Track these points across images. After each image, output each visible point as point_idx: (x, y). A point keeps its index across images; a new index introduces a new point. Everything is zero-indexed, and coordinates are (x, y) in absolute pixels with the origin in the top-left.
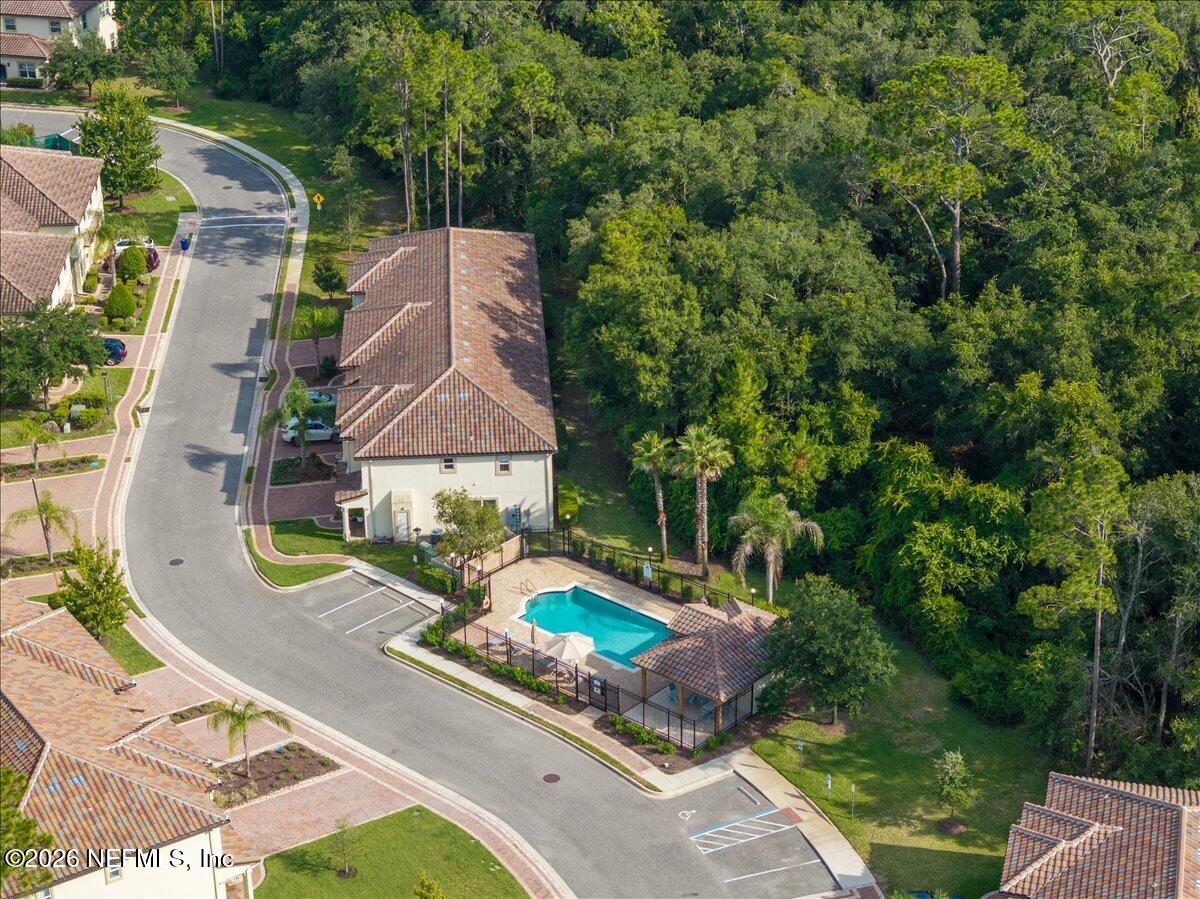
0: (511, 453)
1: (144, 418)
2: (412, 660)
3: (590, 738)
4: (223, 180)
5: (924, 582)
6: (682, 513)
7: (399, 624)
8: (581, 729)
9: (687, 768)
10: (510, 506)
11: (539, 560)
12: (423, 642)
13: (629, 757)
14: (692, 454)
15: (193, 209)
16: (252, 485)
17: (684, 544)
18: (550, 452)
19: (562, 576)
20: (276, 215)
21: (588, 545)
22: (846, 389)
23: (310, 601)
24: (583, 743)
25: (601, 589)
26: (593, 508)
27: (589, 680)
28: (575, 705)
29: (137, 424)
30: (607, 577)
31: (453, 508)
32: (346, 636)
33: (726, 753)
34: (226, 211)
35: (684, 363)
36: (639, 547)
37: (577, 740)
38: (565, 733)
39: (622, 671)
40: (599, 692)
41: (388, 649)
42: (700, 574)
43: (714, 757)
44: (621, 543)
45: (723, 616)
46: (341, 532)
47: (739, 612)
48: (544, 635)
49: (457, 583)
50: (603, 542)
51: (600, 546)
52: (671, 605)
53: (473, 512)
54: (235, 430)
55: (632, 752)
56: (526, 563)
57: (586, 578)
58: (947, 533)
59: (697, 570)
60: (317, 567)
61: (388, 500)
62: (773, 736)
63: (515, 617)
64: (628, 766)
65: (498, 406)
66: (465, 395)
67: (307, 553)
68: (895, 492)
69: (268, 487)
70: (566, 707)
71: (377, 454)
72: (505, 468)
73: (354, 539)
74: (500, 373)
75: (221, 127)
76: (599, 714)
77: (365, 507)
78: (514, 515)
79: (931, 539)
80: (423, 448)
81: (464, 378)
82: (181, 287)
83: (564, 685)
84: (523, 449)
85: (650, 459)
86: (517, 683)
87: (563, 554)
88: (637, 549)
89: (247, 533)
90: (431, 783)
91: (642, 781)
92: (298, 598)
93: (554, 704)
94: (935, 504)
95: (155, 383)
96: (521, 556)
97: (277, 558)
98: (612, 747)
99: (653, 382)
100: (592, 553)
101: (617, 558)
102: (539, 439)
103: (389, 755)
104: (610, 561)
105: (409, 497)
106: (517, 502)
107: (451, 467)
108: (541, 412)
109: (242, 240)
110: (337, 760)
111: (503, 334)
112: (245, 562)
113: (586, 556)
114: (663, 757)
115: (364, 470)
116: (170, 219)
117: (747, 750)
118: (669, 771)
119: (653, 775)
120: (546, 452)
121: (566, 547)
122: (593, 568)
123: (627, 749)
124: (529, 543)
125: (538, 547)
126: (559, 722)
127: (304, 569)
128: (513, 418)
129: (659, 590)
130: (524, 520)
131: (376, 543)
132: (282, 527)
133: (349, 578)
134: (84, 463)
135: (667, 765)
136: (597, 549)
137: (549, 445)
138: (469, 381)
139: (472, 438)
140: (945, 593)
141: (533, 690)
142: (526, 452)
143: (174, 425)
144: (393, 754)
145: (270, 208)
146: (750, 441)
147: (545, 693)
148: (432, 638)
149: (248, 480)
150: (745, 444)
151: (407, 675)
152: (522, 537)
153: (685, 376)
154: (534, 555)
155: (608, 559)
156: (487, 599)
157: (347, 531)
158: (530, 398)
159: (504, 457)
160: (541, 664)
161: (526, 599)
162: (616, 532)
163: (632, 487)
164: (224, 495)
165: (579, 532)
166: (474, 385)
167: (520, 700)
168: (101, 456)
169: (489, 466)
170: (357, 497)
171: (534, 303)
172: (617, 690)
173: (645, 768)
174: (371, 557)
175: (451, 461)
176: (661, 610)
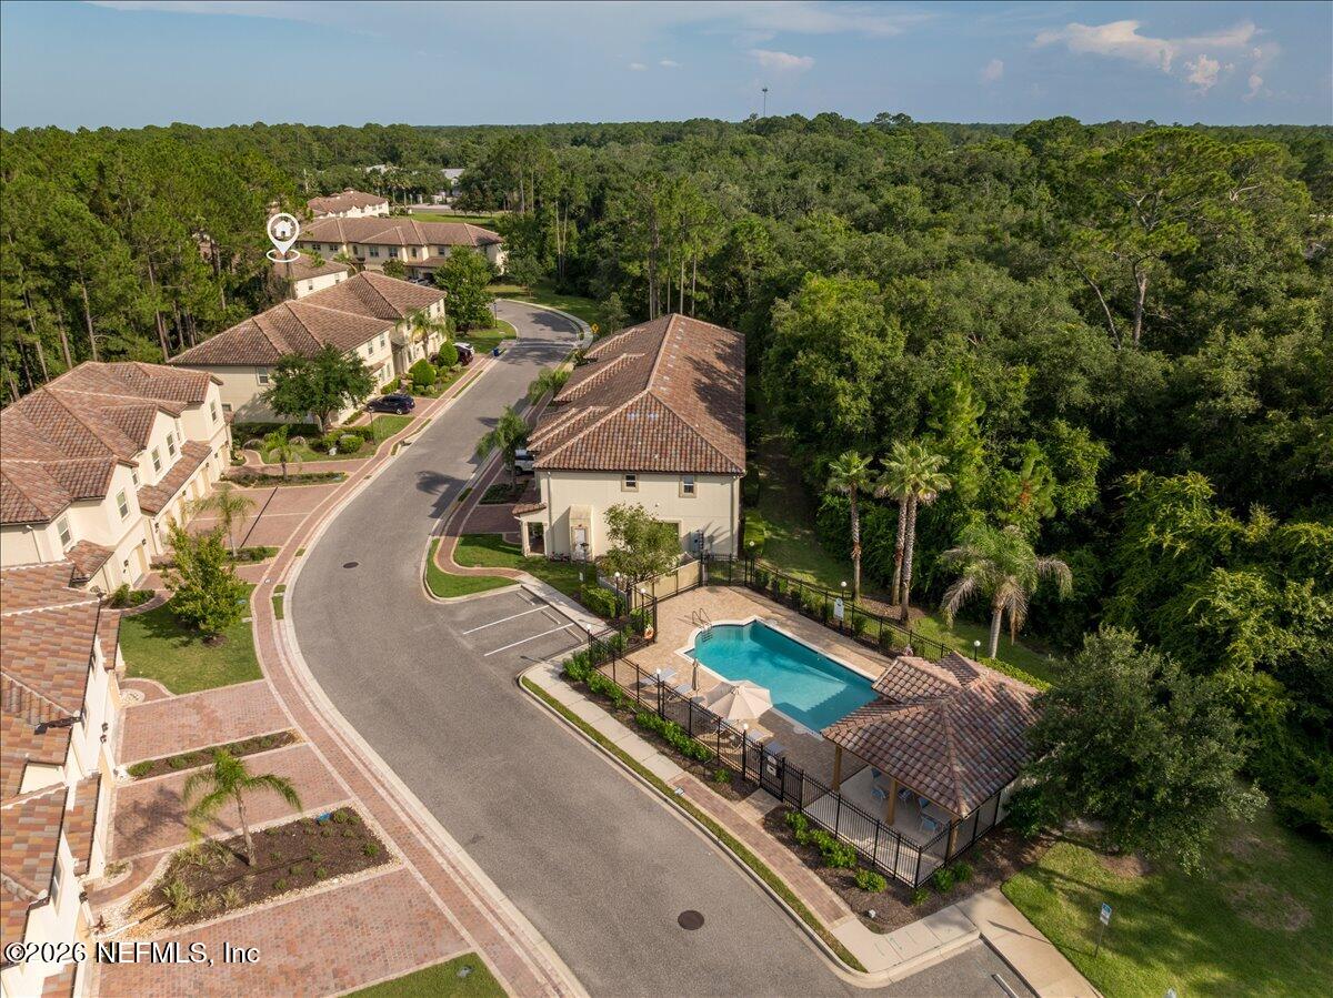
0: (696, 473)
1: (401, 450)
2: (546, 697)
3: (756, 845)
4: (541, 326)
5: (1234, 651)
6: (877, 549)
7: (548, 648)
8: (743, 827)
9: (905, 922)
10: (693, 530)
11: (718, 588)
12: (565, 676)
13: (813, 891)
14: (902, 473)
15: (514, 338)
16: (462, 503)
17: (879, 584)
18: (738, 474)
19: (740, 609)
20: (569, 343)
21: (772, 577)
22: (1063, 427)
23: (462, 616)
24: (745, 854)
25: (782, 625)
26: (780, 542)
27: (761, 751)
28: (740, 786)
29: (394, 453)
30: (791, 613)
31: (626, 525)
32: (485, 660)
33: (965, 895)
34: (535, 340)
35: (888, 386)
36: (827, 583)
37: (738, 847)
38: (721, 833)
39: (806, 737)
40: (774, 773)
41: (525, 680)
42: (898, 617)
43: (947, 903)
44: (809, 578)
45: (951, 678)
46: (520, 547)
47: (976, 675)
48: (711, 677)
49: (623, 606)
50: (789, 575)
51: (787, 578)
52: (864, 650)
53: (645, 529)
54: (472, 461)
55: (817, 879)
56: (703, 591)
57: (768, 612)
58: (1259, 586)
59: (894, 612)
60: (485, 579)
61: (566, 517)
62: (1031, 869)
63: (680, 652)
64: (811, 908)
65: (688, 427)
66: (655, 416)
67: (483, 565)
68: (1161, 532)
69: (476, 504)
70: (727, 786)
71: (556, 466)
72: (689, 489)
73: (533, 554)
74: (696, 405)
75: (552, 305)
76: (773, 804)
77: (544, 522)
78: (697, 540)
79: (1236, 593)
80: (605, 462)
81: (657, 400)
82: (482, 375)
83: (729, 751)
84: (708, 470)
85: (848, 481)
86: (668, 743)
87: (745, 584)
88: (824, 585)
89: (435, 543)
90: (507, 908)
91: (835, 944)
92: (450, 611)
93: (710, 780)
94: (1226, 548)
95: (427, 427)
96: (699, 583)
97: (451, 568)
98: (786, 865)
99: (852, 406)
100: (775, 585)
101: (804, 592)
102: (727, 460)
103: (465, 845)
104: (796, 595)
105: (588, 514)
106: (701, 528)
107: (633, 485)
108: (732, 440)
109: (539, 353)
110: (391, 846)
111: (705, 380)
112: (418, 569)
113: (769, 588)
114: (867, 898)
115: (543, 482)
116: (496, 341)
117: (994, 892)
118: (878, 926)
119: (850, 931)
120: (732, 474)
121: (749, 578)
122: (777, 602)
123: (811, 873)
124: (708, 570)
125: (718, 575)
126: (715, 811)
127: (471, 580)
128: (702, 439)
129: (852, 633)
130: (707, 546)
131: (554, 561)
132: (470, 539)
133: (516, 593)
134: (331, 476)
135: (873, 913)
136: (782, 582)
137: (736, 468)
138: (661, 403)
139: (657, 456)
140: (1259, 667)
141: (686, 755)
142: (712, 473)
143: (424, 455)
144: (471, 843)
145: (566, 340)
146: (965, 470)
147: (701, 762)
148: (576, 671)
149: (461, 499)
150: (958, 472)
151: (534, 716)
152: (702, 563)
153: (889, 400)
154: (713, 583)
155: (793, 592)
156: (649, 628)
157: (527, 546)
158: (723, 428)
159: (689, 477)
160: (700, 719)
161: (698, 630)
162: (803, 567)
163: (821, 523)
164: (434, 509)
165: (764, 564)
166: (665, 407)
167: (666, 769)
168: (347, 473)
169: (673, 487)
170: (534, 511)
171: (738, 368)
172: (800, 776)
173: (838, 915)
174: (544, 573)
175: (633, 478)
176: (854, 656)
